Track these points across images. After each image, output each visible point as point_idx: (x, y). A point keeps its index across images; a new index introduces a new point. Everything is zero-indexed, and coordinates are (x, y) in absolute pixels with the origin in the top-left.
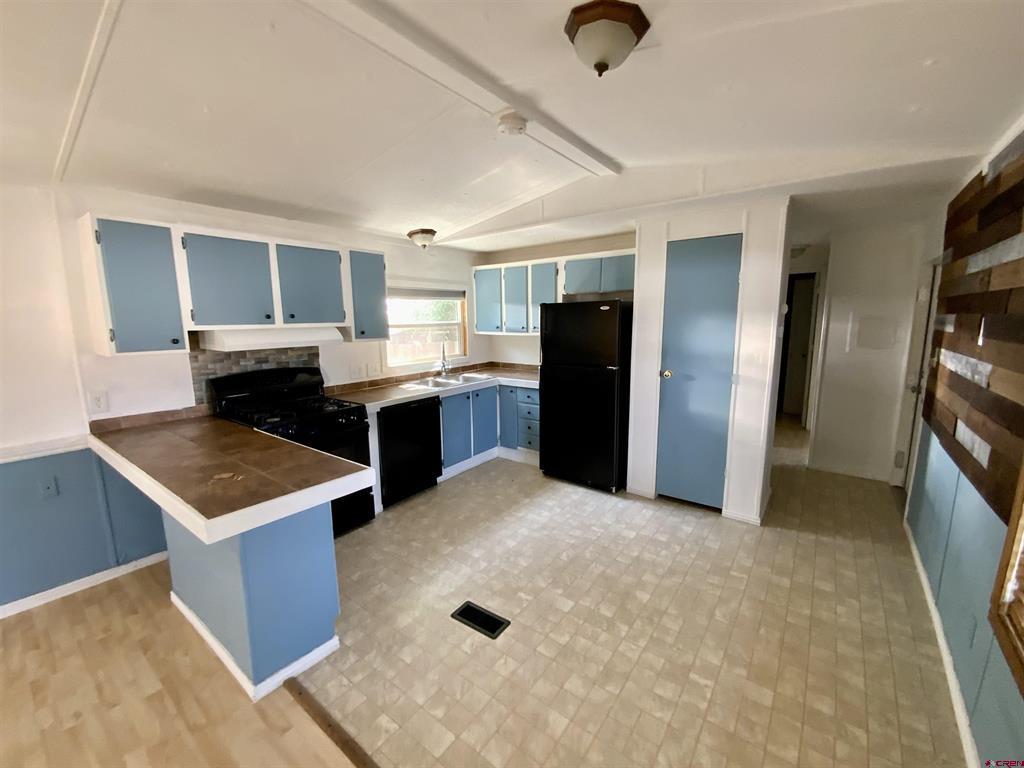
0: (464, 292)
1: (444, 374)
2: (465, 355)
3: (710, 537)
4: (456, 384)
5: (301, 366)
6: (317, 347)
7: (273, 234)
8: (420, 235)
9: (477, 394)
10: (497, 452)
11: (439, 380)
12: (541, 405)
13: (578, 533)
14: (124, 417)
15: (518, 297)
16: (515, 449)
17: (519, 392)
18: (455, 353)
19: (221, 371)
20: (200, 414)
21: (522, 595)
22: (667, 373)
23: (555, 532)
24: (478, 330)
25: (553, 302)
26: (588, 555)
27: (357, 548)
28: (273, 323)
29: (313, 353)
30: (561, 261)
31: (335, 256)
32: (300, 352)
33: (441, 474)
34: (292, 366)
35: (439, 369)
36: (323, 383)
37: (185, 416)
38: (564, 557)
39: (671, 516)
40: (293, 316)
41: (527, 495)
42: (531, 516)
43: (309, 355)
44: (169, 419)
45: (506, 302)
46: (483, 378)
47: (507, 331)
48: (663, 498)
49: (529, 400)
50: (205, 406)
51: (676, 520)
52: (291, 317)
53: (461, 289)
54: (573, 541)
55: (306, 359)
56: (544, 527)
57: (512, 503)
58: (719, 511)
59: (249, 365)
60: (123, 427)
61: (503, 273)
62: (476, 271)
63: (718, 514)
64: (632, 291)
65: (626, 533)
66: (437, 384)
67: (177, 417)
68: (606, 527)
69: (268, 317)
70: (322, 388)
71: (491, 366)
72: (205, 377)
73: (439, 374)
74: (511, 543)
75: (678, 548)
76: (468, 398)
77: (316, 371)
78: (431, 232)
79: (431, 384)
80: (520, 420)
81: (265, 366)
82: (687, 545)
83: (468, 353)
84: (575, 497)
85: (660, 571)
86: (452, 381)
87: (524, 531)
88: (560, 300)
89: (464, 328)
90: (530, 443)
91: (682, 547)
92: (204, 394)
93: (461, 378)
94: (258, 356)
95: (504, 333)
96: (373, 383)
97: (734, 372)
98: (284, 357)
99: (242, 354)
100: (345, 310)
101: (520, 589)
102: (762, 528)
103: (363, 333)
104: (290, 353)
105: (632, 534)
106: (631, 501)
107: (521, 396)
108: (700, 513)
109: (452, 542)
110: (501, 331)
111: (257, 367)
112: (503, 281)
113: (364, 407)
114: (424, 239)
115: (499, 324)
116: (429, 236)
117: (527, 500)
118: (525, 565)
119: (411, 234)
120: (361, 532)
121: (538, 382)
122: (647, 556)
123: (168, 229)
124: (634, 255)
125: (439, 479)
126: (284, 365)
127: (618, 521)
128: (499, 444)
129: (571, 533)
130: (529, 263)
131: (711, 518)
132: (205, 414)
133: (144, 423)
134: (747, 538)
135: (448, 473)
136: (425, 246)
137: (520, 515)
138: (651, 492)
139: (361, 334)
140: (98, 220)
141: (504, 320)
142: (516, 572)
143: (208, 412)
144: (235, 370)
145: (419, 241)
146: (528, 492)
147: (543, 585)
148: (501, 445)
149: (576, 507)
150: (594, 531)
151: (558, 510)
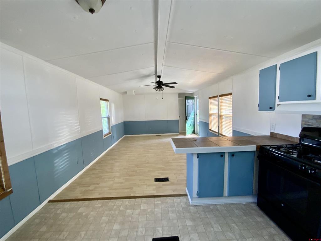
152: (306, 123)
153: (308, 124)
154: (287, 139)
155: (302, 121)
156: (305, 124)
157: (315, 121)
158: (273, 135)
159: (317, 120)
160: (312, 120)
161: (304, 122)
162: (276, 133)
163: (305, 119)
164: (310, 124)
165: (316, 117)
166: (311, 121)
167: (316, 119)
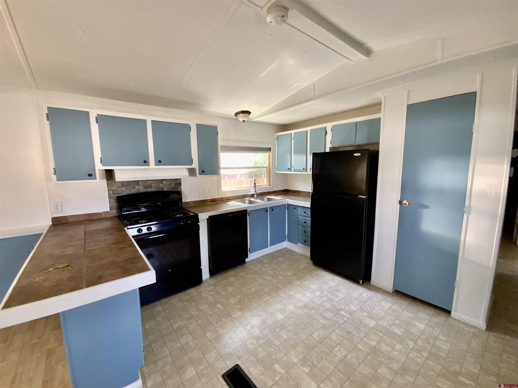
0: (270, 149)
1: (255, 196)
2: (270, 185)
3: (441, 337)
4: (260, 203)
5: (170, 190)
6: (180, 179)
7: (150, 115)
8: (241, 115)
9: (272, 209)
10: (286, 244)
11: (252, 199)
12: (311, 218)
13: (329, 315)
14: (70, 216)
15: (301, 151)
16: (297, 244)
17: (299, 209)
18: (264, 184)
19: (126, 191)
20: (111, 215)
21: (277, 366)
22: (405, 202)
23: (313, 311)
24: (278, 171)
25: (323, 151)
26: (334, 337)
27: (186, 304)
28: (149, 165)
29: (178, 182)
30: (329, 126)
31: (187, 127)
32: (170, 182)
33: (247, 257)
34: (165, 189)
35: (253, 193)
36: (182, 200)
37: (103, 216)
38: (315, 336)
39: (405, 311)
40: (160, 162)
41: (299, 279)
42: (298, 295)
43: (176, 184)
44: (95, 218)
45: (294, 154)
46: (279, 200)
47: (294, 171)
48: (398, 293)
49: (305, 214)
50: (115, 212)
51: (410, 315)
52: (159, 162)
53: (268, 146)
54: (325, 322)
55: (174, 186)
56: (305, 306)
57: (288, 283)
58: (449, 312)
59: (141, 189)
60: (70, 221)
61: (293, 136)
62: (278, 136)
63: (447, 314)
64: (379, 143)
65: (367, 321)
66: (251, 202)
67: (99, 217)
68: (351, 313)
69: (145, 162)
70: (181, 203)
71: (286, 192)
72: (116, 195)
73: (253, 196)
74: (280, 316)
75: (411, 344)
76: (267, 211)
77: (179, 193)
78: (248, 113)
79: (247, 202)
80: (299, 226)
81: (149, 190)
82: (420, 343)
83: (271, 184)
84: (332, 284)
85: (395, 366)
86: (258, 201)
87: (291, 307)
88: (328, 150)
89: (270, 169)
90: (305, 242)
91: (415, 343)
92: (115, 204)
93: (265, 198)
94: (145, 184)
95: (292, 172)
96: (212, 201)
97: (467, 204)
98: (161, 185)
99: (137, 182)
100: (193, 158)
101: (277, 361)
102: (487, 333)
103: (203, 171)
104: (164, 182)
105: (372, 323)
106: (373, 292)
107: (300, 211)
108: (431, 311)
109: (241, 309)
110: (306, 171)
111: (145, 190)
112: (293, 140)
113: (198, 215)
114: (243, 117)
115: (290, 167)
116: (247, 115)
117: (299, 282)
118: (285, 337)
119: (236, 114)
120: (193, 291)
121: (310, 203)
122: (384, 347)
123: (88, 113)
124: (380, 119)
125: (247, 260)
126: (160, 190)
127: (361, 309)
128: (287, 240)
129: (324, 314)
130: (309, 129)
131: (440, 318)
132: (115, 216)
133: (82, 219)
134: (474, 344)
135: (251, 257)
136: (244, 121)
137: (291, 293)
138: (390, 287)
139: (202, 172)
140: (48, 107)
141: (293, 164)
142: (277, 343)
143: (117, 215)
144: (134, 191)
145: (241, 118)
146: (300, 276)
147: (295, 361)
148: (289, 241)
149: (331, 292)
150: (342, 315)
151: (318, 293)
152: (115, 192)
153: (117, 192)
154: (90, 218)
155: (109, 190)
156: (113, 194)
157: (125, 188)
158: (58, 221)
159: (127, 187)
160: (120, 187)
161: (111, 192)
162: (65, 216)
163: (112, 188)
164: (119, 192)
165: (126, 184)
166: (120, 189)
167: (125, 186)
